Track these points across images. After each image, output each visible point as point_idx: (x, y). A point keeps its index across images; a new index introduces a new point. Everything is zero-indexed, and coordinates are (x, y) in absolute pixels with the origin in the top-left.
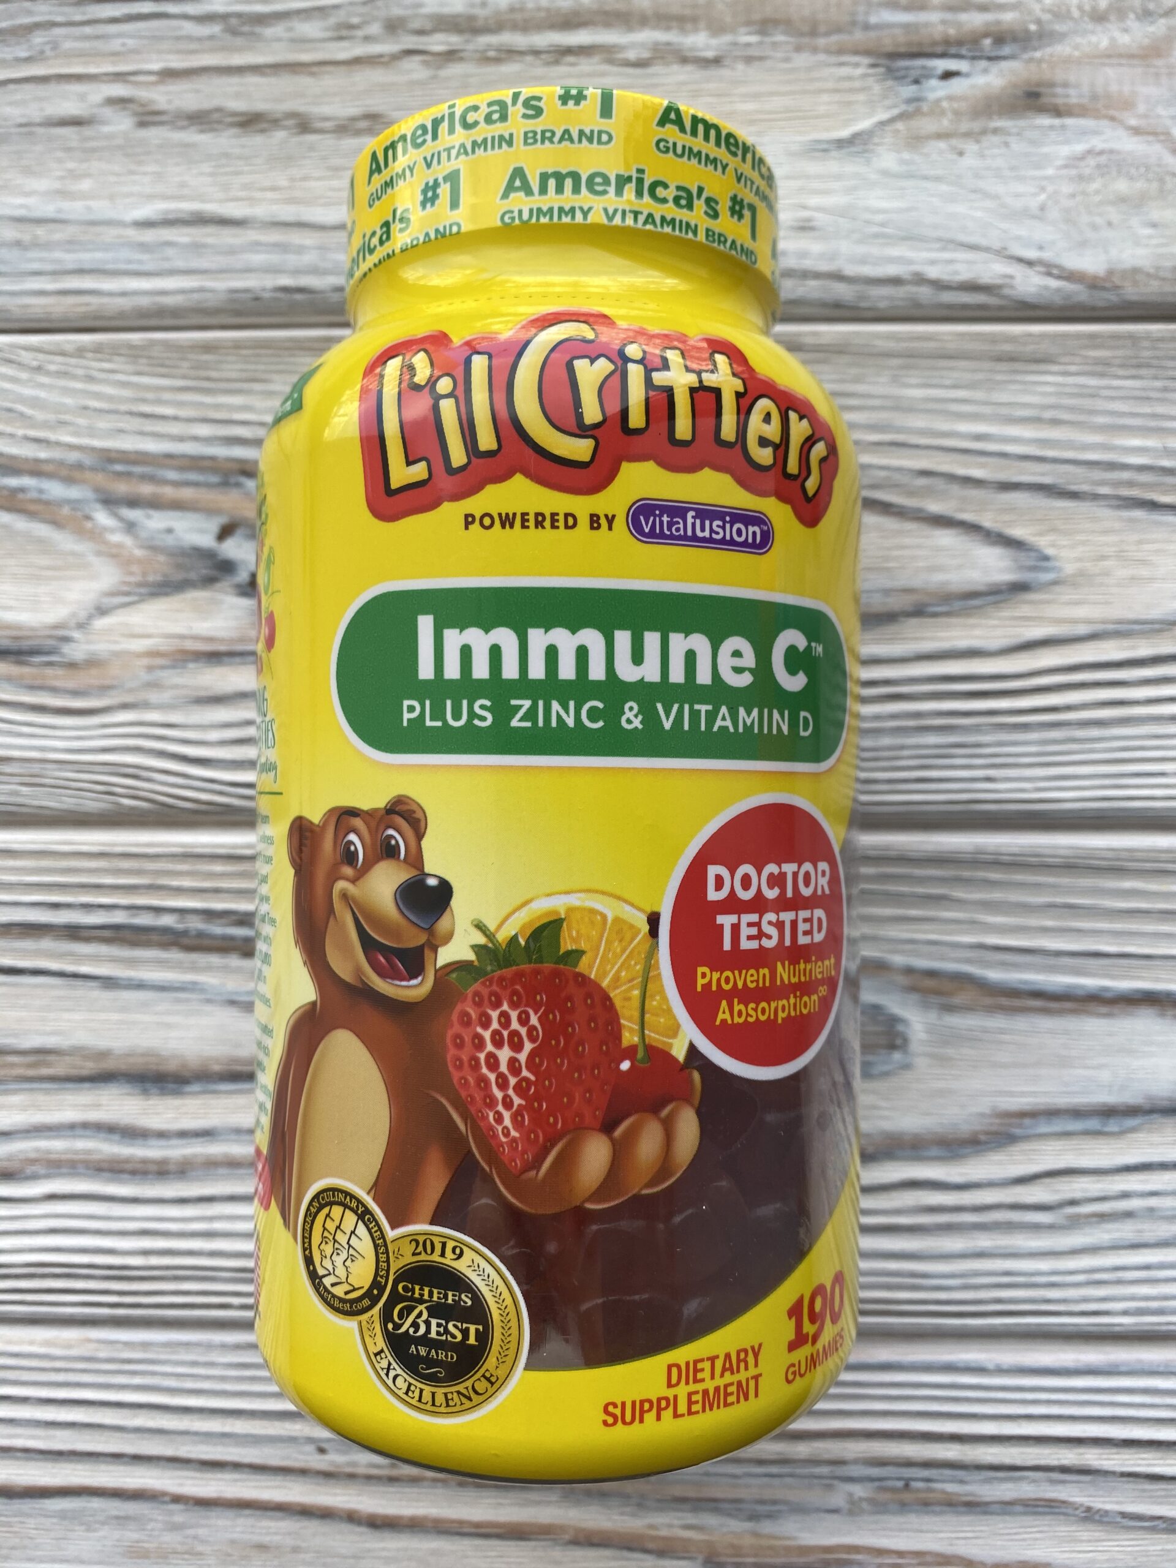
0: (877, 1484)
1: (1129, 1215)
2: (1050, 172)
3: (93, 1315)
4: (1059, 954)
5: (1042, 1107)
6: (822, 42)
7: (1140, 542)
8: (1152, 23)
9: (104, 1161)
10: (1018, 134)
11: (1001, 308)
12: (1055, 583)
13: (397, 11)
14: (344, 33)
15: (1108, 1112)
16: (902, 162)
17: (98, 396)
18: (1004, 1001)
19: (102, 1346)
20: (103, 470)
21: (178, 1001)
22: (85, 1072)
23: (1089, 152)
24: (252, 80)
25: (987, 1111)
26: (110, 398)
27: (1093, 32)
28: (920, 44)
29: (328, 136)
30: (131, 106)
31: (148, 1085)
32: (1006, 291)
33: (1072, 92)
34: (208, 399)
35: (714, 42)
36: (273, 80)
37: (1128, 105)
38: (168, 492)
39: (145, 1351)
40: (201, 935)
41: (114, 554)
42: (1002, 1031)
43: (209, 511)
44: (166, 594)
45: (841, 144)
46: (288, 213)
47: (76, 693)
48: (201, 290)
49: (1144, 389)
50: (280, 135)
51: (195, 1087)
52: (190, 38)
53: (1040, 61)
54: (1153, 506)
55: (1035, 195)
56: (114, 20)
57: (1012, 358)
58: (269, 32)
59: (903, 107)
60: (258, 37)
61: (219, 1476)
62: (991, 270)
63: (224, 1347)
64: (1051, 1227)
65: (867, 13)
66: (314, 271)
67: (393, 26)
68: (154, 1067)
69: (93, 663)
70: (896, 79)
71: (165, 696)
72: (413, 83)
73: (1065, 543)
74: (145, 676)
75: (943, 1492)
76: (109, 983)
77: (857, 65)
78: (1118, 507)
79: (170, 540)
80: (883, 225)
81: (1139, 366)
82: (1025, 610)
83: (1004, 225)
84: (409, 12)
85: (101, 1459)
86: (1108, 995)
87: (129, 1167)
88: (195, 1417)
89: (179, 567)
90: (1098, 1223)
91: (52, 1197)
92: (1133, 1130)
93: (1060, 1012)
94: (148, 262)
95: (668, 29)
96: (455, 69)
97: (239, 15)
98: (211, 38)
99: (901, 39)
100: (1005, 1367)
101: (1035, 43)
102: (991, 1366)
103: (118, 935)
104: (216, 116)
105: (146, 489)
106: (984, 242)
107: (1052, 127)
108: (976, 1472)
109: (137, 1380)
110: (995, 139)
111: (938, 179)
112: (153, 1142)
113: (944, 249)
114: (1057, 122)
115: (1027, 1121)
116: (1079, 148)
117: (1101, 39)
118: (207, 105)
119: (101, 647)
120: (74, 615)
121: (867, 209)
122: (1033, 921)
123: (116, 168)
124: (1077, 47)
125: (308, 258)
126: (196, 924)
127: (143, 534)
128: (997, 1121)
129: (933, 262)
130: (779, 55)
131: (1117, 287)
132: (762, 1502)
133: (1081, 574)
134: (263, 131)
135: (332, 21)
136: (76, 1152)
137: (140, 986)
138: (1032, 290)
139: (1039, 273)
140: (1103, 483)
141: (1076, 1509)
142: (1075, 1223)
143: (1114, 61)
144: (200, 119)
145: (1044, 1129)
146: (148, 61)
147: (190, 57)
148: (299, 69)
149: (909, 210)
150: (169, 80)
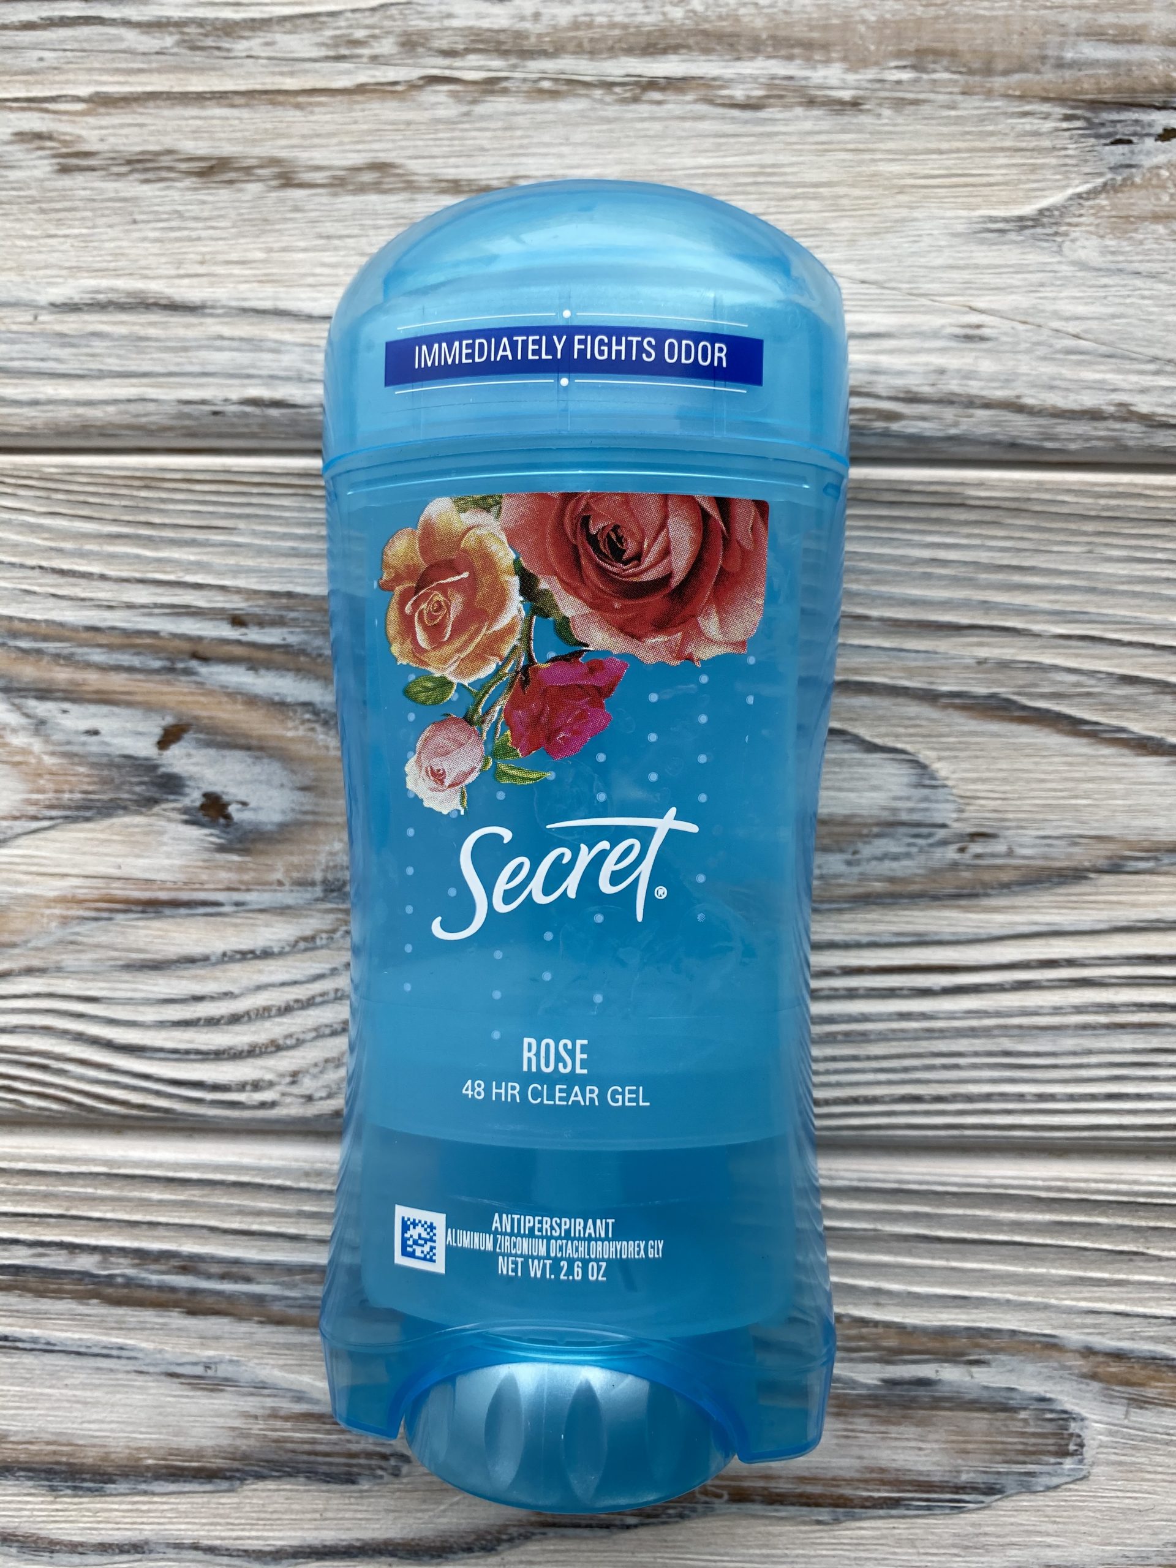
6: (998, 82)
13: (418, 24)
14: (344, 51)
16: (1105, 251)
20: (2, 646)
21: (98, 1370)
24: (217, 111)
28: (1134, 90)
29: (319, 191)
30: (49, 144)
31: (57, 1483)
34: (149, 553)
35: (851, 78)
36: (245, 113)
38: (93, 679)
40: (129, 1283)
41: (18, 763)
43: (149, 708)
44: (87, 819)
45: (1022, 223)
46: (263, 297)
48: (143, 401)
50: (254, 188)
51: (122, 1487)
52: (131, 52)
56: (29, 26)
58: (241, 47)
59: (1109, 176)
60: (226, 54)
65: (1061, 46)
66: (299, 379)
67: (412, 43)
68: (64, 1458)
70: (1098, 136)
71: (86, 959)
72: (438, 121)
74: (57, 932)
77: (1046, 117)
79: (93, 745)
80: (1077, 337)
84: (436, 25)
89: (104, 781)
94: (69, 359)
95: (790, 58)
96: (498, 105)
97: (200, 23)
98: (162, 52)
99: (1109, 83)
103: (17, 1280)
104: (166, 161)
105: (62, 675)
111: (1152, 276)
113: (1157, 373)
118: (155, 146)
121: (1057, 315)
123: (29, 230)
125: (290, 361)
126: (123, 1268)
127: (57, 737)
129: (1144, 391)
130: (941, 97)
134: (231, 182)
135: (330, 33)
137: (49, 1349)
144: (143, 165)
146: (74, 82)
147: (131, 79)
148: (281, 98)
149: (1114, 316)
150: (102, 110)
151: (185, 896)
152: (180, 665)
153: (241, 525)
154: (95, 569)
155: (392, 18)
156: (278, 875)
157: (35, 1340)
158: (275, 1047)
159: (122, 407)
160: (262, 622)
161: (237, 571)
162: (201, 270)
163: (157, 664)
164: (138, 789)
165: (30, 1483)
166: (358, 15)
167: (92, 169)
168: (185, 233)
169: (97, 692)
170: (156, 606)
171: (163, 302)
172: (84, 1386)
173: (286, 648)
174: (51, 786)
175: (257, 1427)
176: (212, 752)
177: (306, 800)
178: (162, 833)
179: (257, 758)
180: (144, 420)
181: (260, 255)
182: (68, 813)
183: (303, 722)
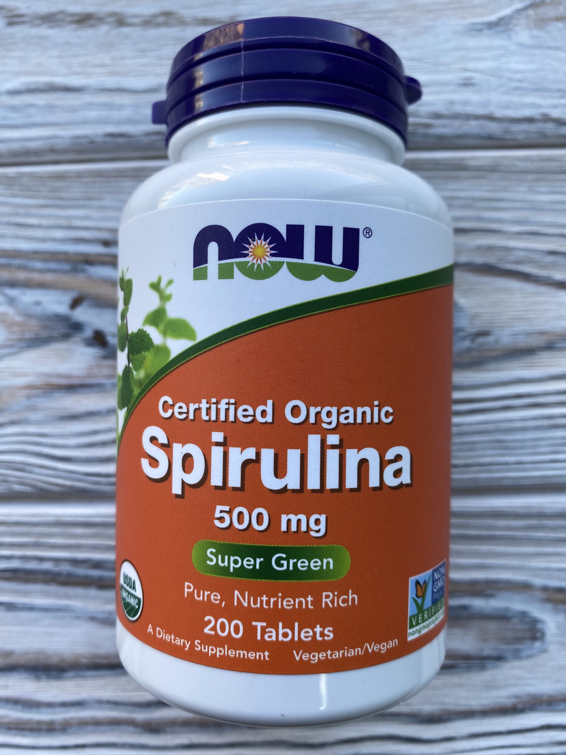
151: (87, 382)
152: (80, 267)
153: (107, 196)
154: (36, 222)
157: (24, 604)
159: (46, 141)
162: (81, 70)
163: (68, 267)
164: (62, 330)
165: (25, 673)
167: (23, 23)
168: (71, 53)
169: (40, 284)
170: (67, 239)
171: (62, 87)
172: (50, 626)
174: (19, 330)
176: (98, 310)
178: (74, 351)
180: (56, 147)
181: (109, 62)
182: (28, 343)
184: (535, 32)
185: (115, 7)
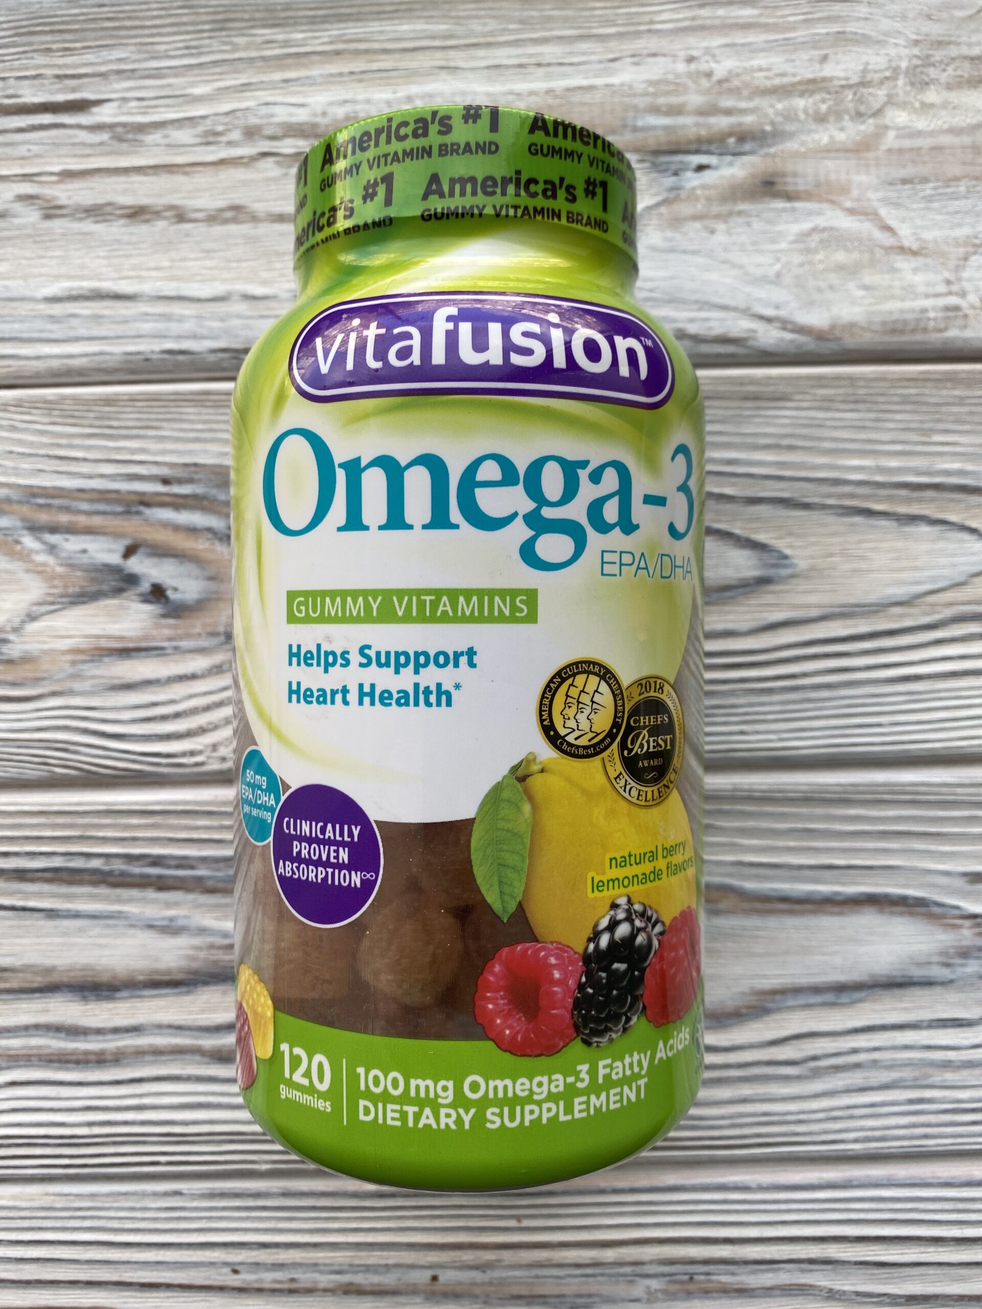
0: (668, 1278)
1: (857, 1066)
2: (784, 245)
3: (49, 1174)
4: (800, 867)
5: (790, 986)
7: (860, 542)
8: (863, 122)
9: (52, 1054)
10: (757, 216)
11: (746, 356)
12: (793, 576)
13: (254, 121)
14: (211, 139)
15: (841, 988)
16: (666, 239)
17: (20, 442)
18: (758, 905)
19: (57, 1198)
20: (28, 502)
21: (108, 926)
22: (35, 985)
23: (815, 230)
24: (137, 178)
25: (747, 990)
26: (31, 444)
27: (816, 131)
28: (678, 143)
29: (200, 224)
30: (37, 201)
31: (86, 993)
32: (751, 343)
33: (800, 180)
34: (111, 444)
36: (154, 179)
37: (845, 190)
38: (82, 520)
39: (92, 1201)
40: (123, 874)
41: (40, 571)
42: (758, 928)
43: (117, 535)
44: (84, 603)
46: (169, 289)
47: (14, 684)
48: (102, 353)
49: (860, 420)
50: (161, 224)
51: (125, 994)
52: (83, 144)
53: (774, 156)
54: (869, 513)
55: (771, 265)
56: (20, 130)
57: (756, 398)
58: (149, 139)
59: (665, 195)
60: (141, 143)
61: (155, 1295)
62: (739, 326)
63: (155, 1194)
64: (798, 1078)
65: (635, 118)
66: (194, 337)
67: (251, 133)
68: (90, 979)
69: (27, 659)
70: (660, 172)
71: (86, 685)
72: (268, 179)
73: (801, 544)
74: (69, 670)
75: (720, 1282)
76: (52, 914)
78: (842, 515)
79: (85, 559)
80: (651, 291)
81: (856, 402)
82: (769, 599)
83: (749, 289)
84: (264, 121)
85: (62, 1285)
86: (840, 898)
87: (74, 1058)
88: (134, 1250)
89: (92, 580)
90: (835, 1073)
91: (13, 1084)
92: (860, 1001)
93: (803, 913)
94: (58, 331)
97: (124, 125)
98: (101, 144)
99: (663, 139)
100: (764, 1185)
101: (770, 141)
102: (753, 1185)
103: (56, 876)
104: (108, 209)
105: (64, 518)
106: (732, 303)
107: (784, 210)
108: (744, 1266)
109: (87, 1224)
110: (740, 220)
111: (695, 253)
112: (91, 1037)
113: (700, 309)
114: (788, 205)
115: (778, 997)
116: (807, 226)
117: (822, 136)
118: (100, 201)
119: (33, 647)
120: (9, 621)
122: (781, 843)
123: (28, 254)
124: (803, 143)
125: (188, 326)
126: (119, 866)
127: (63, 555)
128: (755, 998)
129: (692, 320)
131: (838, 339)
132: (580, 1296)
133: (812, 568)
134: (147, 221)
135: (200, 129)
136: (31, 1048)
137: (77, 915)
138: (772, 341)
139: (777, 328)
140: (829, 496)
141: (821, 1291)
142: (817, 1074)
143: (833, 155)
144: (95, 212)
145: (791, 1002)
146: (50, 164)
147: (85, 160)
148: (176, 169)
149: (672, 278)
150: (68, 180)
151: (144, 644)
152: (134, 509)
153: (165, 424)
154: (79, 454)
155: (238, 118)
156: (198, 630)
157: (68, 911)
158: (202, 731)
159: (92, 358)
160: (180, 481)
161: (164, 452)
162: (132, 273)
163: (119, 509)
164: (113, 583)
165: (70, 994)
166: (219, 117)
167: (63, 216)
168: (121, 253)
169: (86, 527)
170: (118, 475)
171: (111, 294)
172: (99, 936)
173: (195, 496)
174: (61, 584)
175: (202, 955)
176: (155, 560)
177: (212, 586)
178: (128, 608)
179: (182, 563)
180: (104, 366)
181: (167, 264)
182: (73, 599)
183: (208, 539)
184: (669, 234)
185: (175, 200)
